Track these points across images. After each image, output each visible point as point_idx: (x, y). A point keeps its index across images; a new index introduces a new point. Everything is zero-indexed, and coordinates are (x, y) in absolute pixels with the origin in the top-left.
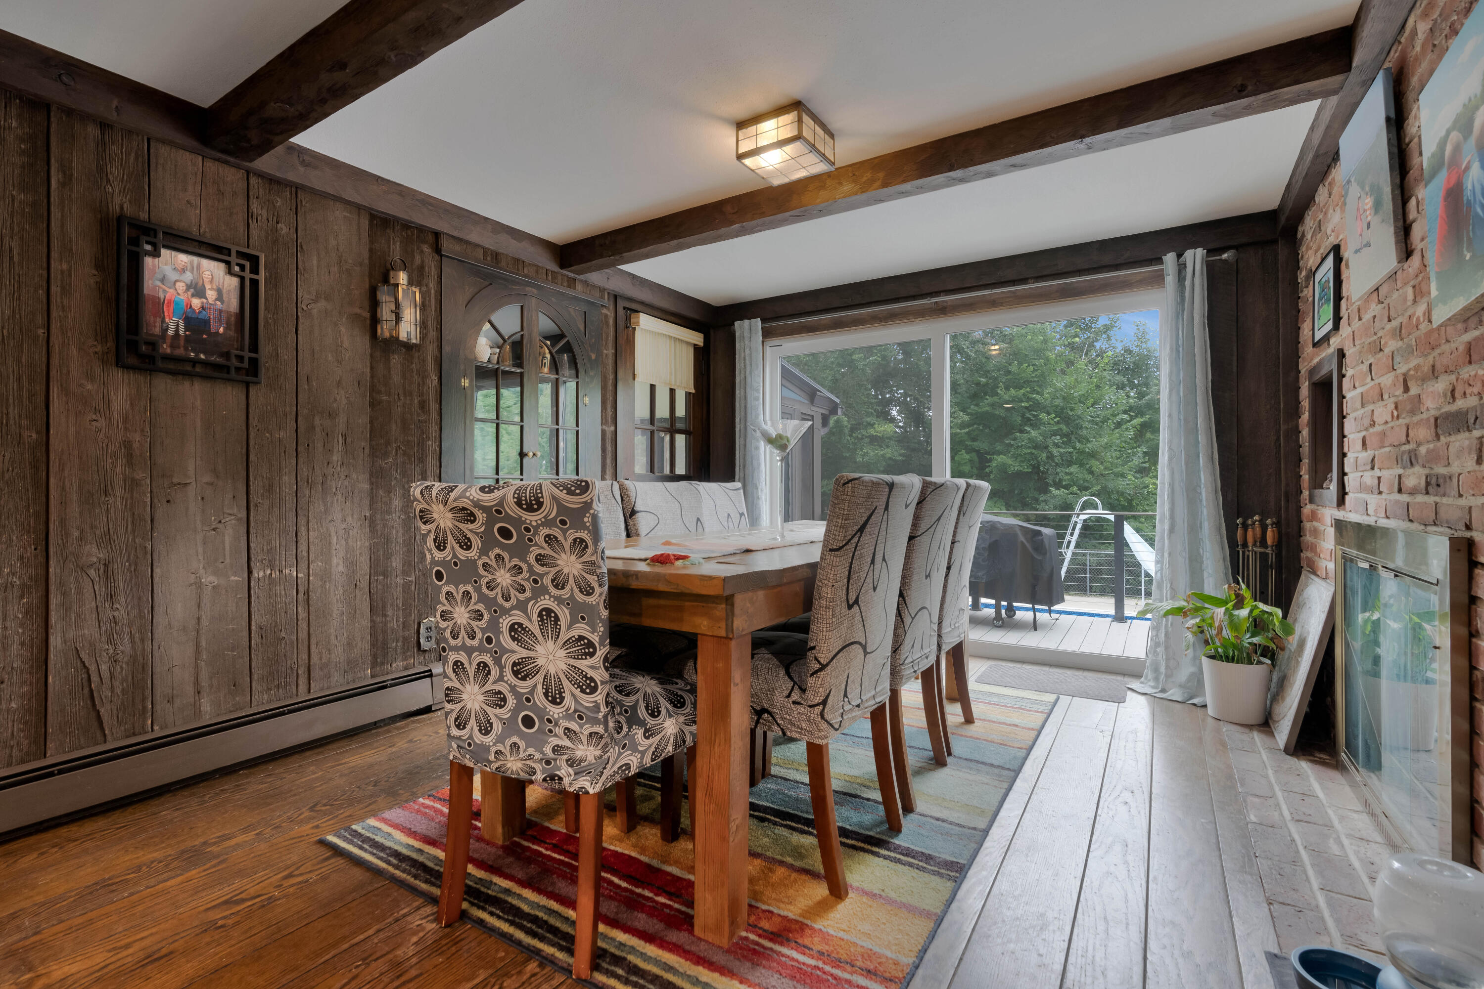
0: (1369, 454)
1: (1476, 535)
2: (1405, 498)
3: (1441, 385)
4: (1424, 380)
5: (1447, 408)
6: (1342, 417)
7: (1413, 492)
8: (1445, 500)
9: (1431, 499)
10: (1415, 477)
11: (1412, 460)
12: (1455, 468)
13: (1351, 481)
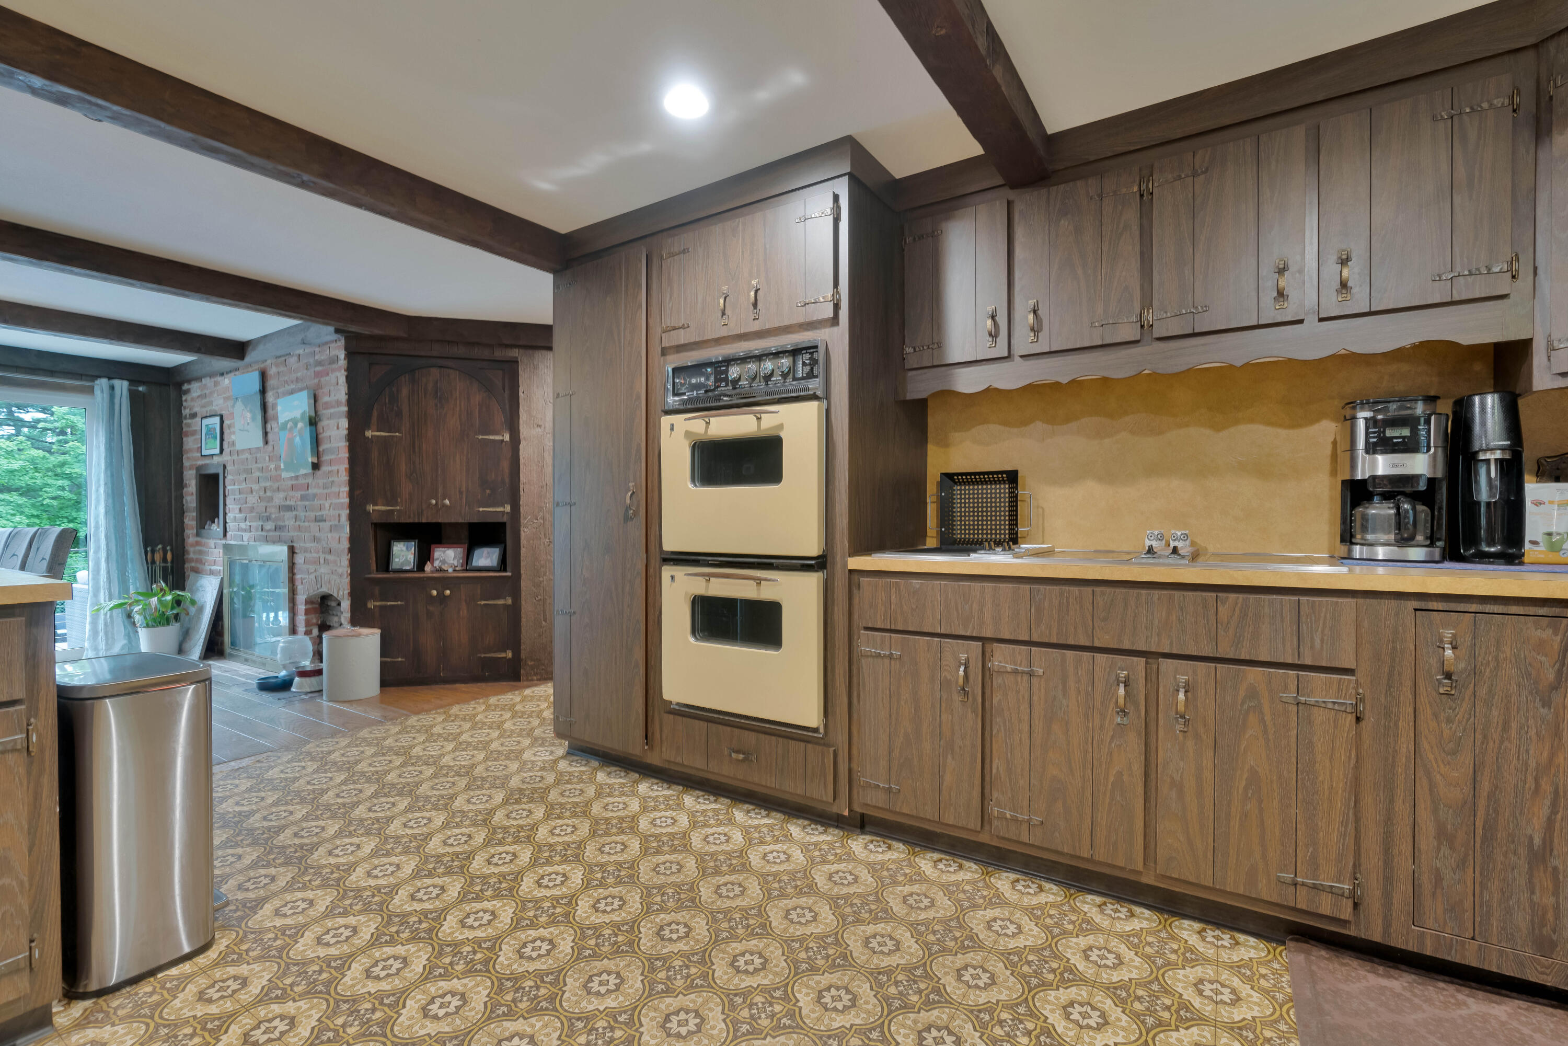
0: (242, 515)
1: (295, 544)
2: (264, 533)
3: (282, 495)
4: (274, 491)
5: (283, 503)
6: (225, 496)
7: (269, 531)
8: (283, 534)
9: (277, 534)
10: (269, 526)
11: (268, 519)
12: (287, 523)
13: (231, 525)
